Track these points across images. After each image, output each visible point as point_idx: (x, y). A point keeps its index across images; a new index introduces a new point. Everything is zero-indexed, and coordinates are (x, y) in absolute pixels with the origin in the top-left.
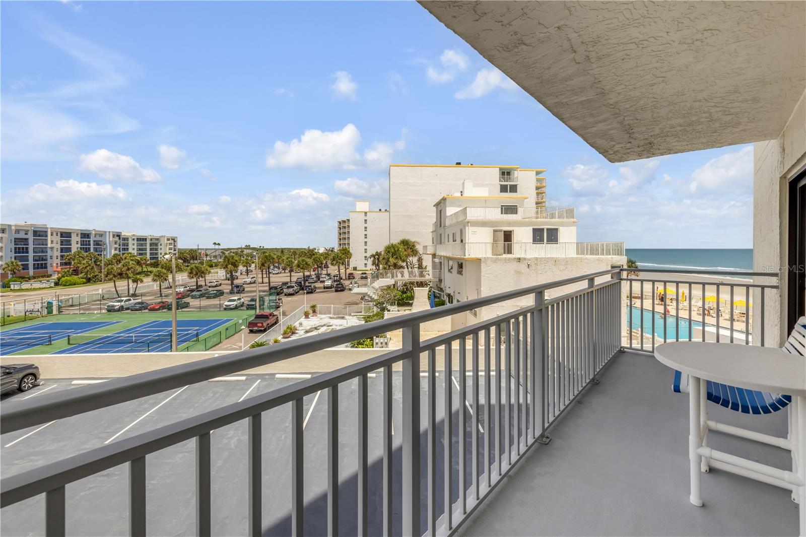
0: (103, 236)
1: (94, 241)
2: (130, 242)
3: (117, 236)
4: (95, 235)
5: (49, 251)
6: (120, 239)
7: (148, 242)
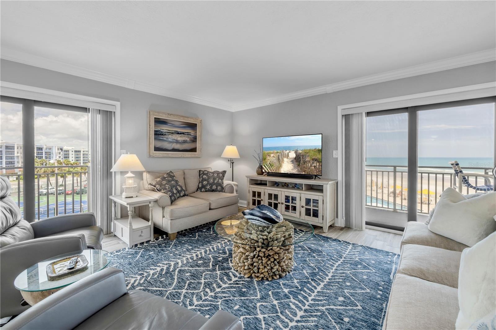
0: (51, 149)
1: (45, 152)
2: (70, 153)
3: (60, 149)
4: (46, 148)
5: (15, 158)
6: (62, 151)
7: (82, 153)
